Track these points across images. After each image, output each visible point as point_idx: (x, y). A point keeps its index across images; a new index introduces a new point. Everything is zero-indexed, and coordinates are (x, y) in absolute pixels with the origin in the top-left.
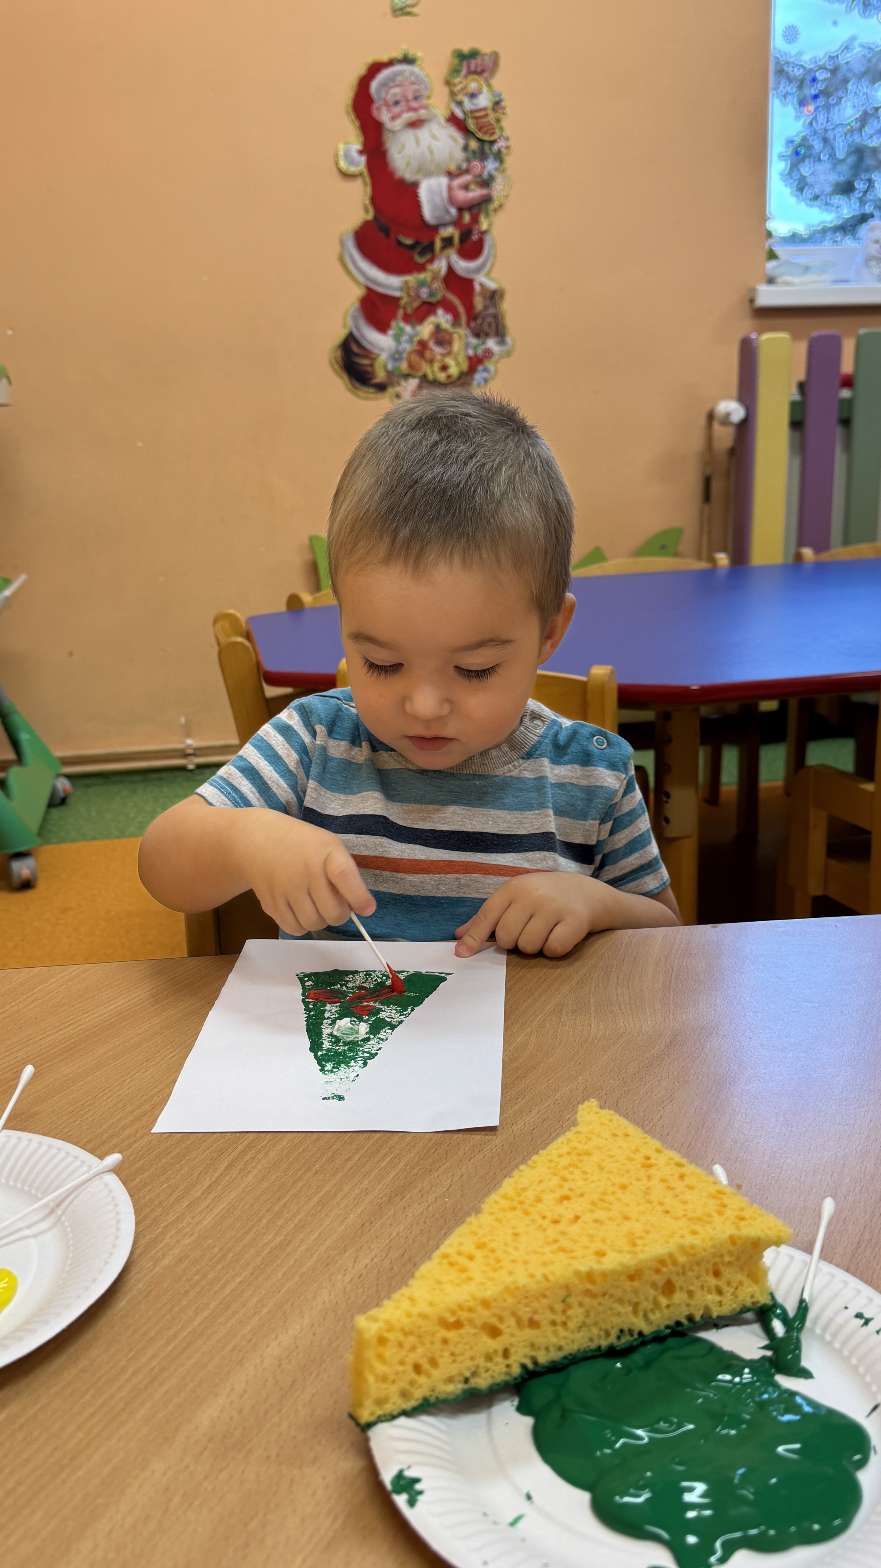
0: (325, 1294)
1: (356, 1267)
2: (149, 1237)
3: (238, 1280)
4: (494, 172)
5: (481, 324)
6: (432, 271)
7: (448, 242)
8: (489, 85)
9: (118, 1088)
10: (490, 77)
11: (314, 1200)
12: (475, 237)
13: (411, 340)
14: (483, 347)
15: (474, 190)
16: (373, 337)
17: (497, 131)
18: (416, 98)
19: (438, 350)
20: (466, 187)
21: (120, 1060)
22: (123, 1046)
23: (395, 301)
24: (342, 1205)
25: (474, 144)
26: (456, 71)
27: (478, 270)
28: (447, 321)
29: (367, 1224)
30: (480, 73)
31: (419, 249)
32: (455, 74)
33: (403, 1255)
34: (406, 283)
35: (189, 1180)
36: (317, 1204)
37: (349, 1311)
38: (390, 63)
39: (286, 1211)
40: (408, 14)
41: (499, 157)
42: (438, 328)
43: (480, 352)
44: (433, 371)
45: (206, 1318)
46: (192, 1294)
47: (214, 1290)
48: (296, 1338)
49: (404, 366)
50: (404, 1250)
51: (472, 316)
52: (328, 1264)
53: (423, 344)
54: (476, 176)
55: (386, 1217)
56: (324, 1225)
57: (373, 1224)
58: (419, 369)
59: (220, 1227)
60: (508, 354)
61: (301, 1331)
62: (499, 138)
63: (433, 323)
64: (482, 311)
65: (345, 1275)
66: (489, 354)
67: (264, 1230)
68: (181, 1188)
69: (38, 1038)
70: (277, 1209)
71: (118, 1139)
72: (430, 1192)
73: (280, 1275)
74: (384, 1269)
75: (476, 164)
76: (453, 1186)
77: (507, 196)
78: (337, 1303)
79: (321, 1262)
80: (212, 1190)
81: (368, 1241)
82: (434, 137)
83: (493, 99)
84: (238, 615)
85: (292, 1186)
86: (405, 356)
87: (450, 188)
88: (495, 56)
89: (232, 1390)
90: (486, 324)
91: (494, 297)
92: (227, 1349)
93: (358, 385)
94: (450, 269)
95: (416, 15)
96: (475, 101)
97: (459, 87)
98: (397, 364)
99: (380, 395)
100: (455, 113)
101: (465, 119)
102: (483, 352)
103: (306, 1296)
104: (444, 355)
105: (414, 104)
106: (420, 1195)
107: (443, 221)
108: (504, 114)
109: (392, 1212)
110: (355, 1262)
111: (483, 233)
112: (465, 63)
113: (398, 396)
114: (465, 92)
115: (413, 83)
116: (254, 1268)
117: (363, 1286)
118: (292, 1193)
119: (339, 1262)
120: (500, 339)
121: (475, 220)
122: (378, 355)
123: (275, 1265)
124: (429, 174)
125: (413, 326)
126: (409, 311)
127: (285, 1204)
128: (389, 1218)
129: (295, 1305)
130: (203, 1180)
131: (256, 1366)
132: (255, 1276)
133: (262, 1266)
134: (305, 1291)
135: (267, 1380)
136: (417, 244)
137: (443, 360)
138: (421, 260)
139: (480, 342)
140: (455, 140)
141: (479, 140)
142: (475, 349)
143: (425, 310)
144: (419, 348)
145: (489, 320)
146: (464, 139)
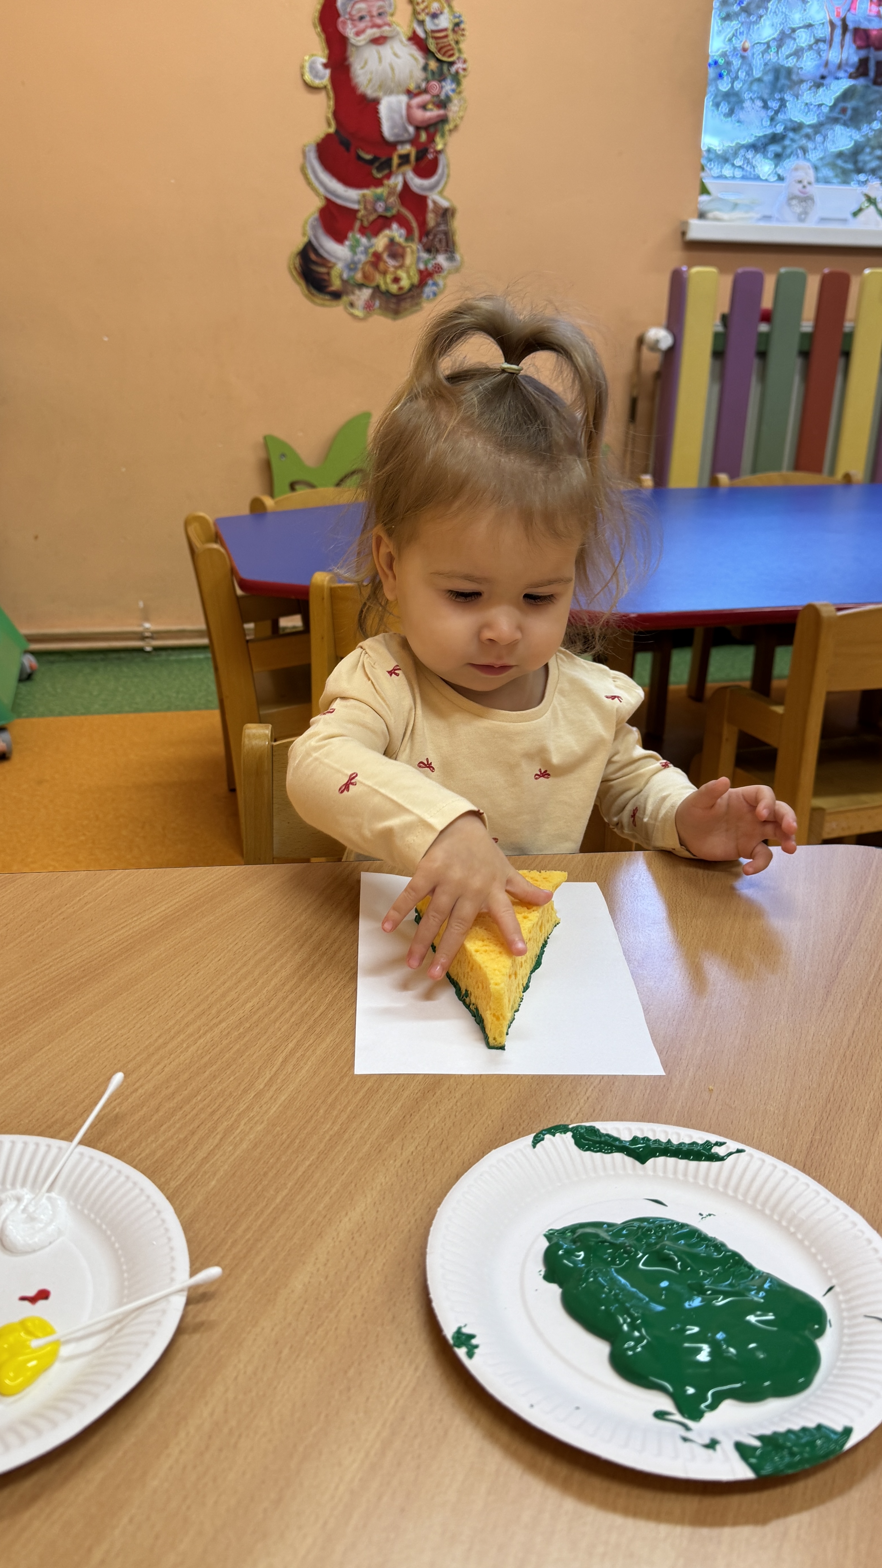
0: (381, 1177)
1: (404, 1153)
2: (225, 1124)
3: (308, 1163)
4: (451, 93)
5: (433, 240)
6: (389, 186)
7: (405, 159)
8: (450, 6)
9: (176, 988)
11: (361, 1094)
12: (430, 156)
13: (366, 252)
14: (433, 262)
15: (431, 110)
16: (330, 247)
17: (457, 54)
18: (380, 15)
19: (391, 263)
20: (424, 107)
21: (173, 962)
22: (173, 949)
23: (353, 213)
24: (385, 1099)
25: (433, 65)
27: (432, 188)
28: (400, 236)
29: (408, 1116)
31: (377, 165)
33: (441, 1144)
34: (364, 196)
35: (251, 1074)
36: (364, 1097)
37: (403, 1191)
41: (456, 78)
42: (392, 241)
43: (430, 266)
44: (385, 283)
45: (286, 1196)
46: (271, 1174)
47: (288, 1172)
48: (362, 1215)
49: (359, 276)
50: (441, 1140)
51: (424, 231)
52: (380, 1151)
53: (377, 257)
54: (433, 97)
55: (423, 1110)
56: (372, 1117)
57: (412, 1117)
58: (373, 280)
59: (285, 1116)
60: (457, 270)
61: (367, 1208)
62: (458, 59)
63: (386, 236)
64: (434, 228)
65: (395, 1160)
66: (438, 269)
67: (322, 1120)
68: (246, 1080)
69: (97, 940)
70: (330, 1101)
71: (184, 1036)
72: (457, 1089)
73: (341, 1159)
74: (427, 1156)
75: (435, 83)
76: (475, 1085)
78: (392, 1185)
79: (374, 1149)
80: (273, 1083)
81: (410, 1131)
82: (395, 55)
83: (453, 21)
84: (208, 517)
85: (340, 1081)
86: (360, 266)
87: (409, 107)
89: (317, 1259)
90: (437, 240)
91: (446, 214)
92: (307, 1224)
93: (314, 292)
94: (406, 185)
96: (436, 21)
97: (420, 6)
98: (353, 274)
99: (335, 303)
100: (416, 32)
101: (425, 39)
102: (433, 266)
103: (365, 1178)
104: (397, 268)
105: (379, 21)
106: (449, 1092)
107: (401, 139)
109: (427, 1105)
110: (402, 1149)
111: (438, 152)
113: (352, 305)
114: (427, 11)
116: (319, 1153)
117: (411, 1170)
118: (341, 1088)
119: (389, 1149)
120: (449, 254)
121: (431, 139)
122: (335, 264)
123: (336, 1150)
124: (390, 92)
125: (369, 239)
126: (366, 224)
127: (336, 1097)
128: (425, 1111)
129: (358, 1185)
130: (263, 1074)
131: (333, 1238)
132: (320, 1160)
133: (326, 1152)
134: (364, 1174)
135: (344, 1251)
136: (375, 159)
137: (395, 272)
138: (379, 176)
139: (431, 257)
140: (416, 59)
141: (438, 60)
142: (426, 263)
143: (380, 223)
144: (373, 259)
145: (439, 236)
146: (424, 58)
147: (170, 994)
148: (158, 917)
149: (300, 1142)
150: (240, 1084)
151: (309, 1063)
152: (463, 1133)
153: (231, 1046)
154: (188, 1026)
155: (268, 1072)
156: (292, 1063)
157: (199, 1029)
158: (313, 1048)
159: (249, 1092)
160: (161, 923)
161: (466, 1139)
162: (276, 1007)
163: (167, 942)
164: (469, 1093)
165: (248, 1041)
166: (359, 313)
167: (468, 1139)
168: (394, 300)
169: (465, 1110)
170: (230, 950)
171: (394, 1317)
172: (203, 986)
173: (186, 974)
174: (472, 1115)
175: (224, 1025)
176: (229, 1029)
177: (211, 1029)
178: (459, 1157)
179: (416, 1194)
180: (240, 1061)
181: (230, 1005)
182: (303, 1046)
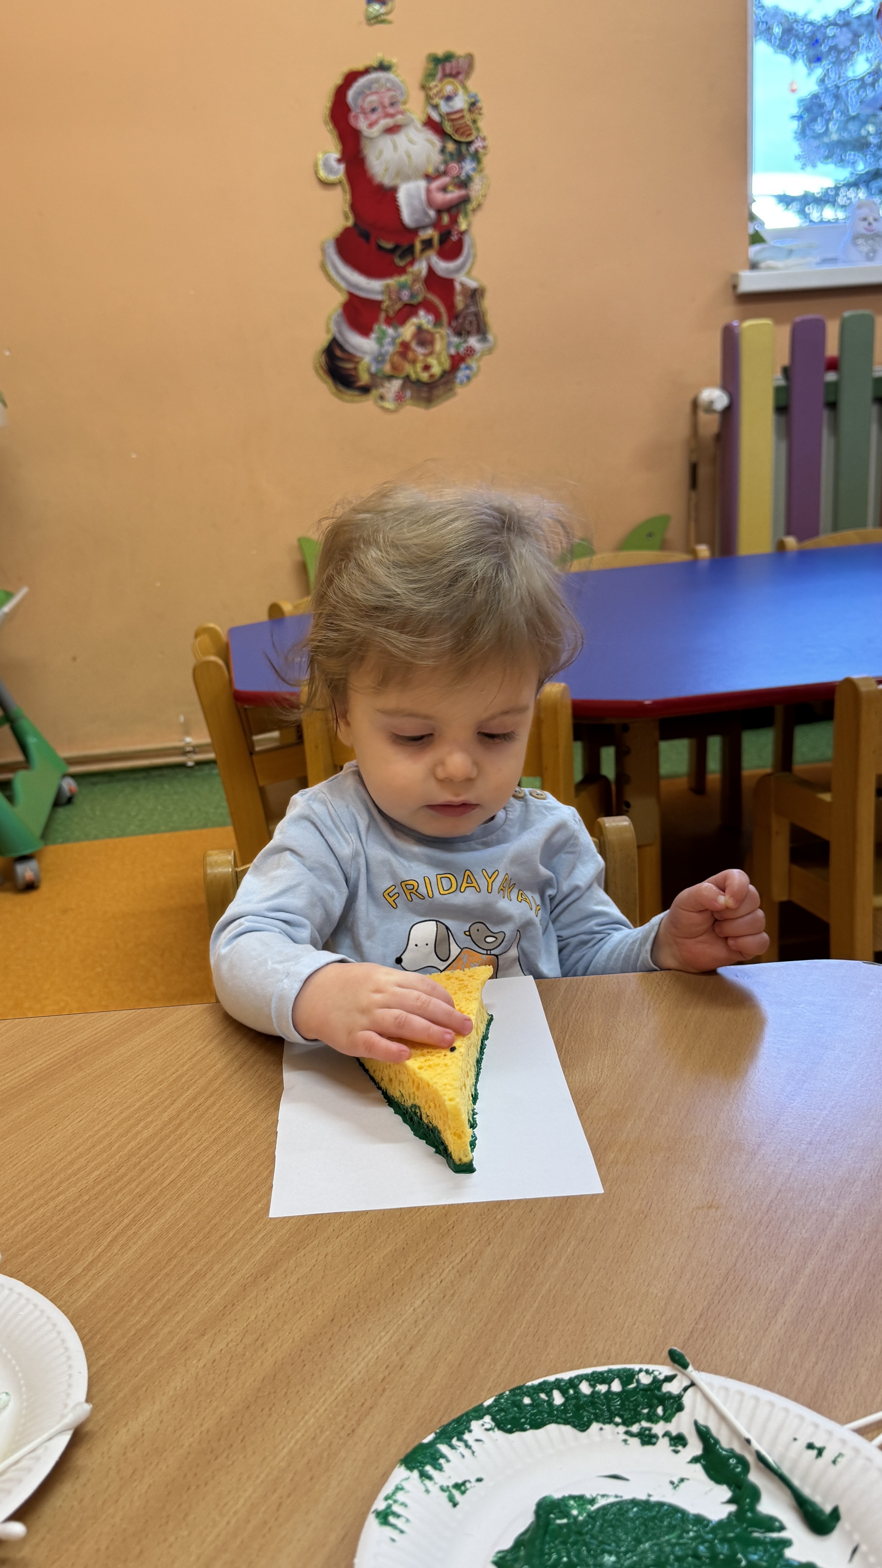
0: (178, 1379)
1: (212, 1352)
4: (471, 173)
5: (462, 323)
6: (413, 273)
7: (428, 244)
8: (465, 88)
9: (26, 1154)
10: (465, 79)
11: (185, 1279)
12: (454, 238)
13: (393, 342)
14: (465, 345)
15: (452, 192)
16: (355, 341)
17: (475, 133)
18: (392, 104)
19: (420, 350)
20: (444, 189)
21: (30, 1125)
22: (35, 1109)
23: (378, 303)
24: (209, 1286)
25: (451, 146)
26: (430, 76)
27: (458, 270)
28: (428, 322)
29: (230, 1306)
30: (455, 75)
31: (399, 252)
32: (430, 78)
33: (257, 1340)
34: (388, 286)
36: (187, 1283)
37: (197, 1398)
38: (367, 71)
39: (157, 1291)
40: (383, 21)
41: (476, 157)
42: (420, 329)
43: (462, 350)
44: (415, 372)
48: (144, 1425)
49: (387, 368)
50: (258, 1335)
51: (453, 315)
52: (185, 1349)
53: (405, 346)
54: (453, 178)
56: (189, 1306)
57: (234, 1307)
58: (402, 370)
60: (490, 351)
61: (150, 1418)
62: (477, 138)
63: (414, 324)
64: (463, 310)
65: (200, 1359)
66: (470, 352)
67: (133, 1311)
70: (149, 1288)
72: (294, 1273)
73: (140, 1359)
74: (237, 1354)
75: (454, 166)
76: (316, 1266)
77: (485, 195)
78: (187, 1389)
79: (180, 1345)
80: (92, 1268)
81: (227, 1324)
82: (411, 141)
83: (469, 101)
84: (221, 628)
85: (167, 1263)
86: (388, 358)
87: (428, 191)
88: (470, 58)
90: (467, 322)
91: (475, 295)
93: (341, 388)
94: (431, 270)
95: (390, 22)
96: (451, 103)
97: (435, 91)
98: (381, 366)
99: (364, 398)
100: (431, 116)
101: (442, 122)
102: (465, 350)
103: (160, 1381)
104: (426, 355)
105: (391, 111)
106: (283, 1276)
107: (423, 224)
108: (480, 114)
109: (254, 1293)
110: (211, 1346)
111: (462, 233)
112: (440, 68)
113: (382, 398)
114: (441, 95)
115: (389, 90)
116: (118, 1350)
117: (214, 1372)
118: (165, 1271)
119: (197, 1346)
120: (481, 336)
121: (454, 221)
122: (362, 359)
123: (137, 1348)
124: (408, 178)
125: (396, 328)
126: (391, 313)
127: (157, 1284)
128: (250, 1299)
129: (148, 1391)
130: (86, 1255)
131: (103, 1454)
132: (116, 1359)
133: (126, 1349)
134: (160, 1376)
135: (110, 1469)
136: (397, 247)
137: (425, 360)
138: (401, 263)
139: (462, 341)
140: (432, 143)
141: (456, 142)
142: (457, 347)
143: (408, 311)
144: (401, 350)
145: (470, 318)
146: (440, 141)
147: (16, 1162)
148: (32, 1072)
149: (101, 1337)
150: (57, 1267)
151: (140, 1243)
152: (285, 1327)
153: (61, 1223)
154: (23, 1200)
155: (91, 1254)
156: (121, 1242)
157: (34, 1202)
158: (149, 1224)
159: (64, 1277)
160: (32, 1080)
161: (287, 1334)
162: (125, 1175)
163: (31, 1102)
164: (307, 1277)
165: (81, 1217)
166: (389, 405)
167: (290, 1333)
168: (425, 389)
169: (296, 1298)
170: (96, 1108)
171: (141, 1552)
172: (54, 1152)
173: (40, 1138)
174: (303, 1303)
175: (61, 1198)
176: (65, 1203)
177: (46, 1203)
178: (272, 1356)
179: (210, 1402)
180: (66, 1240)
181: (75, 1174)
182: (139, 1222)
